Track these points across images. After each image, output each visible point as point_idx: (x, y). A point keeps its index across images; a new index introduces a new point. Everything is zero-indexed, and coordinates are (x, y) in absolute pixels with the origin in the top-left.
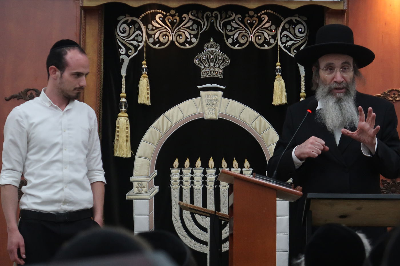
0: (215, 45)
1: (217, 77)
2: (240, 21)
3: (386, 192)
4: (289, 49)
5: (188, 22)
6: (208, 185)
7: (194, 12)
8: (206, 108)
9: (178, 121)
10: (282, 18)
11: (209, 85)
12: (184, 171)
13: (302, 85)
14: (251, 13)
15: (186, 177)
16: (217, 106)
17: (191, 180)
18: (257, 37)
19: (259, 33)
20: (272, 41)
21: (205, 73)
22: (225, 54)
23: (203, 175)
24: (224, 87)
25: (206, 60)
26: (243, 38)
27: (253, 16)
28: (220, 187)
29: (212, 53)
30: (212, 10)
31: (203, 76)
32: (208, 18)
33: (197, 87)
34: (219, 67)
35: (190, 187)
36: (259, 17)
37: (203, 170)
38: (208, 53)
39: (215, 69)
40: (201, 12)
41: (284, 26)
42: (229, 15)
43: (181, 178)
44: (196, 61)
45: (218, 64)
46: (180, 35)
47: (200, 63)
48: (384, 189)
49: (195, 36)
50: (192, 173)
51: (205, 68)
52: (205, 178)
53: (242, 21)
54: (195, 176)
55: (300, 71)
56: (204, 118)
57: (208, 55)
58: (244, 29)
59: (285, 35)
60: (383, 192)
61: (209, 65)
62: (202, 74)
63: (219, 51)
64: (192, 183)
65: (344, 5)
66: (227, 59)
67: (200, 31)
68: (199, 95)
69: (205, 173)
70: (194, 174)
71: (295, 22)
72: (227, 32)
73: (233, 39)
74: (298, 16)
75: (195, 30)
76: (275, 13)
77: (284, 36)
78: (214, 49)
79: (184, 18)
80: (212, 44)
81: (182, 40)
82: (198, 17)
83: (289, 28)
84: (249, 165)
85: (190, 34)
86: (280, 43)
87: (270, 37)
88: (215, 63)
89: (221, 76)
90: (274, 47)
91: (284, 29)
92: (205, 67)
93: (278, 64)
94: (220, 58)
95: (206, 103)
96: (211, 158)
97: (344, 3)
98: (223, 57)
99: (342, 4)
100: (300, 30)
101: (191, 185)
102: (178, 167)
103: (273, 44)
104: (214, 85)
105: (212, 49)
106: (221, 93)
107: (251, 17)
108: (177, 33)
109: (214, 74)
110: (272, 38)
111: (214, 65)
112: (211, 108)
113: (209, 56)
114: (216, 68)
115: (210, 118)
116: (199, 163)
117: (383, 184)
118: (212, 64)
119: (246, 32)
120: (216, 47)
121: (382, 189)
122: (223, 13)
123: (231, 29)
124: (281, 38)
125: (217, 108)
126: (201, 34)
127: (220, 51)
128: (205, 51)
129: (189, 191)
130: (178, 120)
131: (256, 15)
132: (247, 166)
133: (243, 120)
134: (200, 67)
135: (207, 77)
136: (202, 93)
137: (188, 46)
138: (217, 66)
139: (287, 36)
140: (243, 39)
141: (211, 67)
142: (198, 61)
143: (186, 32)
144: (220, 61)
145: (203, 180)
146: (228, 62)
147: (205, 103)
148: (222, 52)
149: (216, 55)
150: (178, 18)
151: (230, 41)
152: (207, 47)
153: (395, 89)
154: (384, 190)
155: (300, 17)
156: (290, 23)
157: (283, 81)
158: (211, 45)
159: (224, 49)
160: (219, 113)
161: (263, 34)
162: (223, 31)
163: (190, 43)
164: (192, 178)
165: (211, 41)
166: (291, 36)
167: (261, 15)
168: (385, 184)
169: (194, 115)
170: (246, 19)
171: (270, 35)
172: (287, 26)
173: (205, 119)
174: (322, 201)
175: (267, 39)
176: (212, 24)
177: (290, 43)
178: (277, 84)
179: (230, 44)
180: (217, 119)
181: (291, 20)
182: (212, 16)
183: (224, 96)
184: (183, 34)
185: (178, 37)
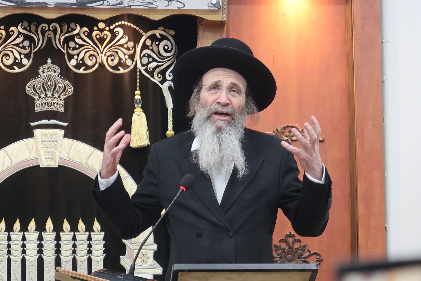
0: (54, 68)
1: (56, 110)
2: (86, 36)
3: (280, 262)
4: (151, 73)
5: (17, 37)
6: (45, 254)
7: (26, 24)
8: (42, 152)
9: (5, 169)
10: (142, 31)
11: (45, 122)
12: (13, 236)
13: (169, 120)
14: (101, 25)
15: (15, 244)
16: (57, 150)
17: (23, 249)
18: (109, 58)
19: (112, 52)
20: (129, 62)
21: (41, 105)
22: (66, 80)
23: (39, 242)
24: (65, 124)
25: (41, 88)
26: (90, 58)
27: (104, 30)
28: (61, 257)
29: (49, 79)
30: (49, 22)
31: (37, 109)
32: (43, 32)
33: (30, 124)
34: (59, 97)
35: (21, 257)
36: (111, 31)
37: (38, 235)
38: (44, 79)
39: (53, 100)
40: (34, 24)
41: (144, 42)
42: (71, 28)
43: (9, 246)
44: (29, 90)
45: (58, 94)
46: (7, 55)
47: (33, 93)
48: (279, 257)
49: (27, 56)
50: (24, 239)
51: (40, 99)
52: (40, 246)
53: (90, 36)
54: (28, 243)
55: (166, 102)
56: (39, 166)
57: (44, 81)
58: (92, 46)
59: (146, 55)
60: (276, 262)
61: (46, 95)
62: (36, 107)
63: (58, 75)
64: (24, 252)
65: (223, 15)
66: (69, 86)
67: (34, 50)
68: (31, 135)
69: (40, 238)
70: (26, 240)
71: (159, 36)
72: (69, 50)
73: (77, 60)
74: (163, 29)
75: (27, 48)
76: (132, 25)
77: (144, 56)
78: (53, 73)
79: (11, 33)
80: (49, 67)
81: (10, 62)
82: (30, 31)
83: (151, 45)
84: (99, 228)
85: (20, 54)
86: (139, 65)
87: (127, 57)
88: (53, 92)
89: (62, 110)
90: (131, 70)
91: (145, 47)
92: (40, 97)
93: (138, 92)
94: (60, 85)
95: (42, 145)
96: (49, 219)
97: (223, 12)
98: (64, 84)
99: (221, 13)
100: (166, 48)
101: (22, 255)
102: (5, 231)
103: (131, 66)
104: (53, 121)
105: (49, 73)
106: (62, 132)
107: (101, 30)
108: (3, 53)
109: (52, 107)
110: (129, 59)
111: (53, 95)
112: (49, 152)
113: (46, 83)
114: (54, 98)
115: (47, 165)
116: (32, 225)
117: (276, 251)
118: (49, 94)
119: (94, 51)
120: (55, 70)
121: (275, 258)
122: (64, 24)
123: (75, 47)
124: (141, 59)
125: (56, 151)
126: (34, 53)
127: (60, 76)
128: (41, 76)
129: (19, 263)
130: (5, 167)
131: (107, 28)
132: (97, 229)
133: (91, 167)
134: (34, 97)
135: (43, 110)
136: (36, 132)
137: (17, 70)
138: (56, 95)
139: (149, 56)
140: (91, 60)
141: (48, 97)
142: (31, 89)
143: (14, 50)
144: (60, 89)
145: (39, 248)
146: (71, 90)
147: (40, 145)
148: (62, 78)
149: (55, 82)
150: (4, 33)
151: (74, 62)
152: (43, 70)
153: (290, 125)
154: (277, 259)
155: (167, 30)
156: (153, 38)
157: (143, 116)
158: (48, 69)
159: (66, 73)
160: (60, 158)
161: (117, 52)
162: (64, 49)
163: (20, 65)
164: (24, 246)
165: (47, 63)
166: (154, 55)
167: (114, 28)
168: (279, 250)
169: (26, 161)
170: (94, 33)
171: (127, 55)
172: (148, 43)
173: (41, 166)
174: (193, 274)
175: (123, 60)
176: (49, 39)
177: (152, 65)
178: (135, 119)
179: (74, 67)
180: (57, 166)
181: (154, 35)
182: (49, 29)
183: (66, 136)
184: (11, 54)
185: (4, 58)
